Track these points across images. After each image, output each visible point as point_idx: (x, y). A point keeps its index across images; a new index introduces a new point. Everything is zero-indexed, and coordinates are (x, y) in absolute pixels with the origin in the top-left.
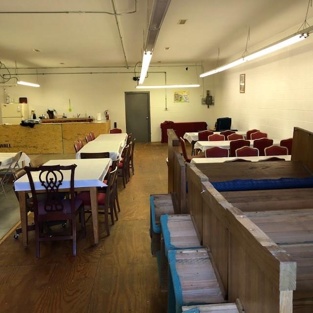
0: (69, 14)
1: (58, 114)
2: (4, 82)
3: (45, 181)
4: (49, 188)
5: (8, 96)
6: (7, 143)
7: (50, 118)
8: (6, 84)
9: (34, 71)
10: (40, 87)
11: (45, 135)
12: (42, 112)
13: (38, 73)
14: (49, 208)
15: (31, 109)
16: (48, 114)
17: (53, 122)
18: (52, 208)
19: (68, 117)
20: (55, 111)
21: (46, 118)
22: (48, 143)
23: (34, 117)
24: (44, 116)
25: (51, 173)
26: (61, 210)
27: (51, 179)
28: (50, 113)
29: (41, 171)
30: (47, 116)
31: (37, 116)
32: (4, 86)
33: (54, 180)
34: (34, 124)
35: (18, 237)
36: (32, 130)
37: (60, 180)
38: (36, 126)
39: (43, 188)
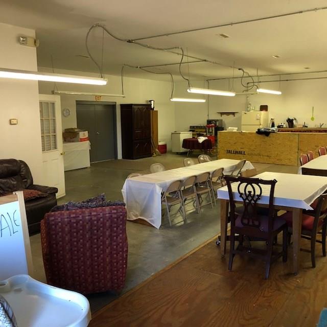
0: (303, 13)
1: (298, 124)
2: (247, 91)
3: (243, 192)
4: (247, 201)
5: (250, 104)
6: (242, 150)
7: (289, 127)
8: (249, 92)
9: (277, 78)
10: (281, 95)
11: (280, 144)
12: (281, 121)
13: (281, 79)
14: (245, 221)
15: (271, 117)
16: (287, 123)
17: (292, 131)
18: (249, 222)
19: (309, 127)
20: (295, 119)
21: (285, 126)
22: (282, 153)
23: (273, 125)
24: (283, 124)
25: (249, 186)
26: (258, 226)
27: (250, 192)
28: (290, 122)
29: (239, 182)
30: (286, 125)
31: (276, 125)
32: (247, 95)
33: (252, 193)
34: (270, 133)
35: (219, 243)
36: (267, 138)
37: (259, 194)
38: (271, 135)
39: (242, 200)
